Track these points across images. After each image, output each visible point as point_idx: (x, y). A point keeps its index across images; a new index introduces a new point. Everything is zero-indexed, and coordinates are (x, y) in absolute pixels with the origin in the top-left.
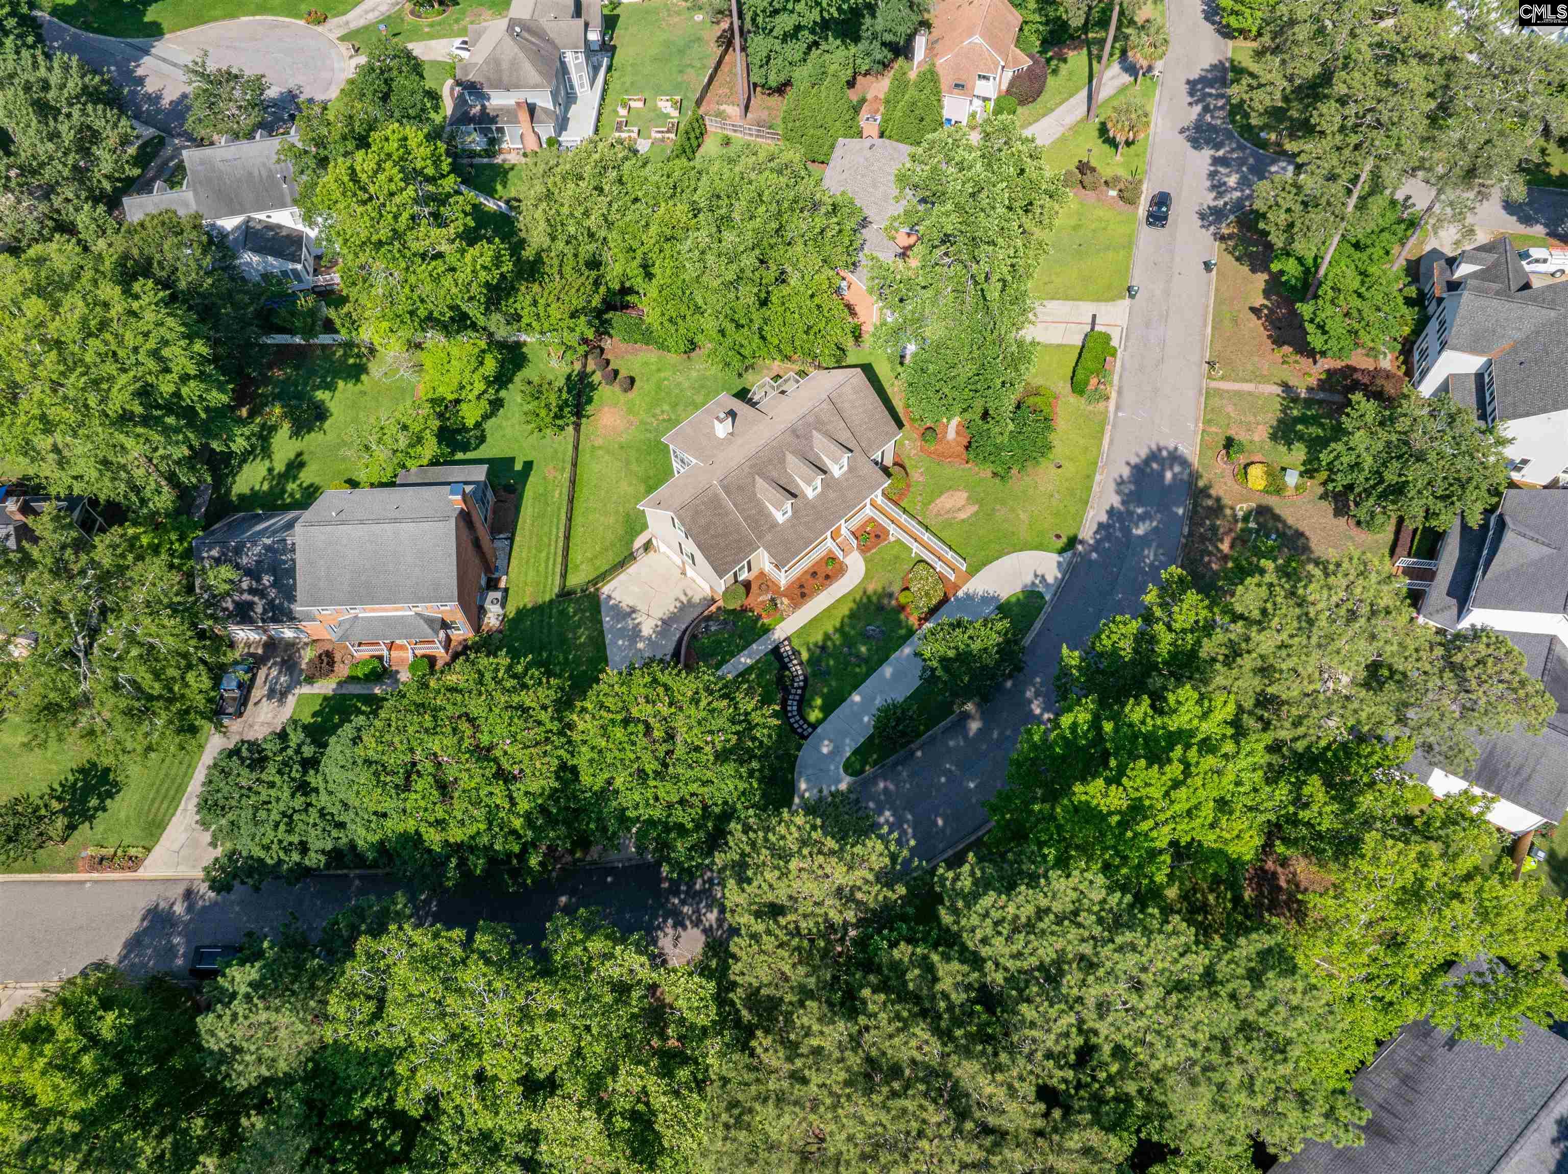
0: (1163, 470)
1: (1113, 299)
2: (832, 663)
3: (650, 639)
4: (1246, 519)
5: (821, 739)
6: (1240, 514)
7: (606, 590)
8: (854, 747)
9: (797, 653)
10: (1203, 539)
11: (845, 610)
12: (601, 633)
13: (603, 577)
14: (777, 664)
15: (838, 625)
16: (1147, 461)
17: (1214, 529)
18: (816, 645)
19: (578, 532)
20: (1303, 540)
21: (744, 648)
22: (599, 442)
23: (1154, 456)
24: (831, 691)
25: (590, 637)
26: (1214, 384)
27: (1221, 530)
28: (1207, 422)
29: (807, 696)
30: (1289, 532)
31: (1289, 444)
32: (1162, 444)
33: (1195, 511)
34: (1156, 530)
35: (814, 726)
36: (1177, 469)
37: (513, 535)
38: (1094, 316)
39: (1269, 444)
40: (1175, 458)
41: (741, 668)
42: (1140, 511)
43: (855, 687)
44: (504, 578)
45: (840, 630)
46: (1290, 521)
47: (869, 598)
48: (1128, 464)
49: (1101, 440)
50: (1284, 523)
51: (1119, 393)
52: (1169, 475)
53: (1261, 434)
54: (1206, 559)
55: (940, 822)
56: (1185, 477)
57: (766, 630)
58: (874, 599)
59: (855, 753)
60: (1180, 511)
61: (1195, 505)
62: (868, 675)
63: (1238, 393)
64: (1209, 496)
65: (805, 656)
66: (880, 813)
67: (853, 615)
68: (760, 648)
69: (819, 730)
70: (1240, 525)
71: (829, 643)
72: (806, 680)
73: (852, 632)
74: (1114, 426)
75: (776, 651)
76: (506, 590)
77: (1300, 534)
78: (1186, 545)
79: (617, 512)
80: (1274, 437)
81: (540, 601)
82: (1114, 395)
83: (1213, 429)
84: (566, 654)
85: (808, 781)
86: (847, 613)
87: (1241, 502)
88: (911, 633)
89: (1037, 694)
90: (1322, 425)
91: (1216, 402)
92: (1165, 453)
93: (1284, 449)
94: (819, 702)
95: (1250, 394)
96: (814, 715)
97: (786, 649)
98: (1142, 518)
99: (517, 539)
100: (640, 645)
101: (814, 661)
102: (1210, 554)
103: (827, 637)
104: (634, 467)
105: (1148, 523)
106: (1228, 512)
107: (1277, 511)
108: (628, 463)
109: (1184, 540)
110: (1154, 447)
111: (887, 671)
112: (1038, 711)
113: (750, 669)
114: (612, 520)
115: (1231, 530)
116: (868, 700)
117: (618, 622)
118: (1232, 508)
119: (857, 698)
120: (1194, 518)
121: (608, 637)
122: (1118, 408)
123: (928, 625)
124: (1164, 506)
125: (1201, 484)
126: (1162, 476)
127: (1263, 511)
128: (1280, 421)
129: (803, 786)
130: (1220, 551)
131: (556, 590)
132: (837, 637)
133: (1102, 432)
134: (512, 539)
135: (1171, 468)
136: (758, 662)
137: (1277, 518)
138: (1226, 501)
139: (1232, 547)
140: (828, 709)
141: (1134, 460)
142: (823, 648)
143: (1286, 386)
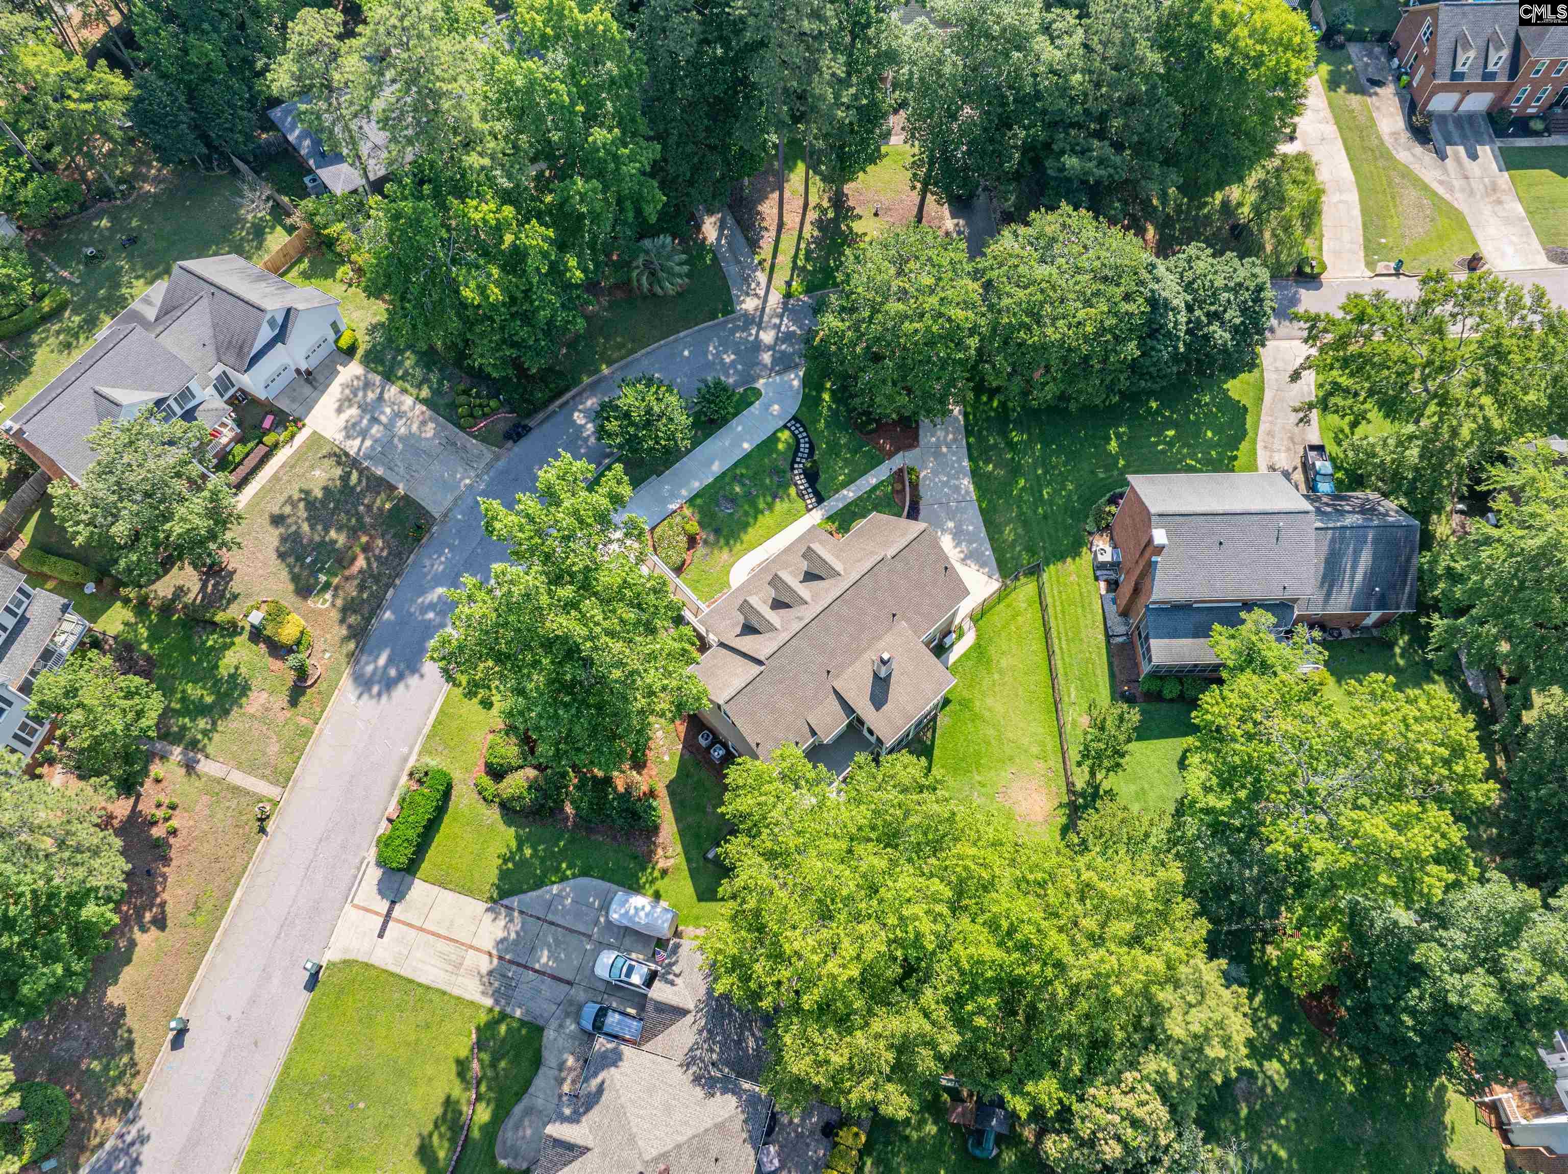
0: (386, 666)
1: (347, 963)
2: (768, 481)
3: (943, 531)
4: (327, 586)
5: (779, 416)
6: (328, 596)
7: (995, 585)
8: (752, 408)
9: (801, 495)
10: (377, 579)
11: (751, 534)
12: (991, 539)
13: (1000, 596)
14: (819, 487)
15: (760, 517)
16: (401, 677)
17: (362, 588)
18: (782, 499)
19: (1038, 646)
20: (282, 549)
21: (850, 504)
22: (1040, 766)
23: (389, 685)
24: (770, 455)
25: (1002, 533)
26: (273, 791)
27: (356, 582)
28: (306, 733)
29: (790, 454)
30: (291, 560)
31: (233, 677)
32: (374, 701)
33: (373, 613)
34: (423, 592)
35: (785, 427)
36: (370, 668)
37: (1108, 642)
38: (381, 935)
39: (255, 683)
40: (364, 683)
41: (852, 487)
42: (431, 615)
43: (748, 456)
44: (1103, 592)
45: (758, 512)
46: (284, 574)
47: (727, 544)
48: (422, 676)
49: (442, 711)
50: (291, 572)
51: (394, 785)
52: (382, 661)
53: (255, 702)
54: (385, 554)
55: (686, 353)
56: (364, 659)
57: (830, 518)
58: (722, 541)
59: (752, 403)
60: (388, 615)
61: (368, 620)
62: (736, 465)
63: (252, 769)
64: (350, 627)
65: (793, 491)
66: (733, 362)
67: (745, 526)
68: (836, 503)
69: (781, 423)
70: (336, 581)
71: (769, 499)
72: (793, 469)
73: (746, 507)
74: (419, 733)
75: (820, 500)
76: (1097, 579)
77: (282, 556)
78: (397, 576)
79: (1001, 672)
80: (245, 689)
81: (1060, 565)
82: (404, 778)
83: (304, 721)
84: (1021, 514)
85: (791, 386)
86: (750, 530)
87: (320, 613)
88: (691, 501)
89: (586, 439)
90: (184, 699)
91: (285, 763)
92: (375, 689)
93: (243, 670)
94: (781, 446)
95: (239, 766)
96: (785, 435)
97: (811, 501)
98: (432, 606)
99: (1101, 637)
100: (951, 524)
101: (784, 485)
102: (378, 558)
103: (770, 507)
104: (991, 732)
105: (427, 601)
106: (339, 602)
107: (291, 587)
108: (1000, 740)
109: (397, 582)
110: (384, 698)
111: (717, 468)
112: (590, 426)
113: (845, 485)
114: (1004, 663)
115: (347, 579)
116: (737, 443)
117: (976, 549)
118: (333, 605)
119: (747, 446)
120: (376, 605)
121: (983, 534)
122: (406, 759)
123: (673, 507)
124: (404, 620)
125: (352, 645)
126: (390, 661)
127: (304, 590)
128: (227, 712)
129: (796, 383)
130: (367, 559)
131: (1045, 576)
132: (762, 506)
133: (438, 722)
134: (1108, 637)
135: (376, 668)
136: (837, 491)
137: (295, 579)
138: (335, 615)
139: (354, 559)
140: (773, 439)
141: (413, 681)
142: (775, 497)
143: (190, 767)
